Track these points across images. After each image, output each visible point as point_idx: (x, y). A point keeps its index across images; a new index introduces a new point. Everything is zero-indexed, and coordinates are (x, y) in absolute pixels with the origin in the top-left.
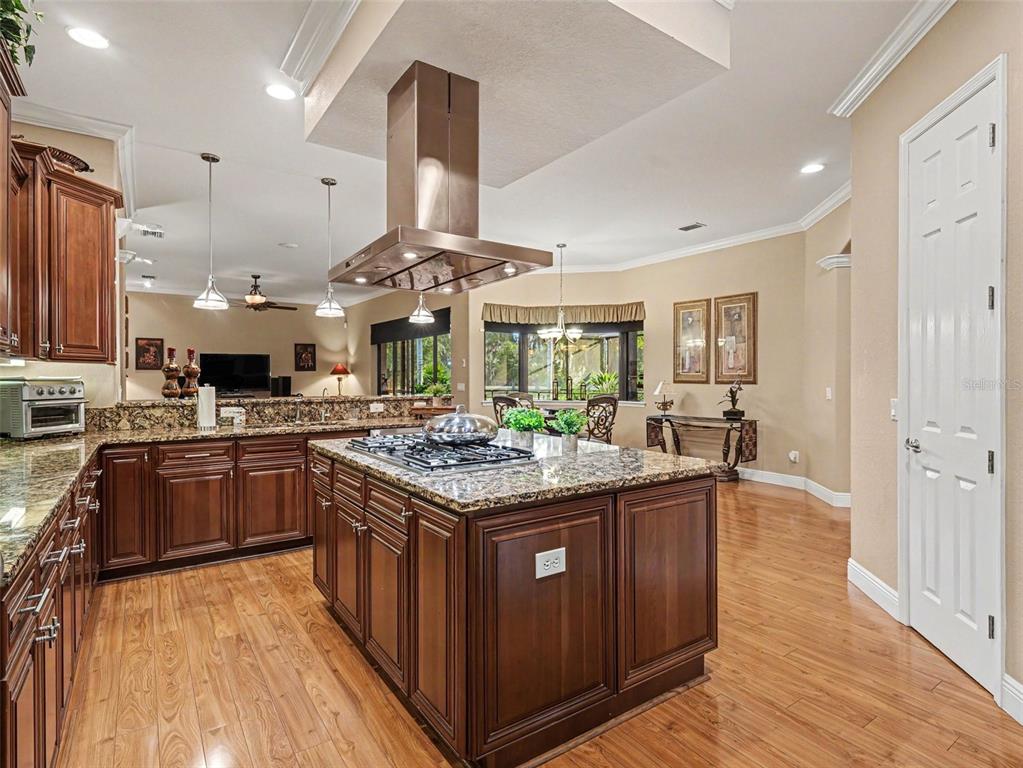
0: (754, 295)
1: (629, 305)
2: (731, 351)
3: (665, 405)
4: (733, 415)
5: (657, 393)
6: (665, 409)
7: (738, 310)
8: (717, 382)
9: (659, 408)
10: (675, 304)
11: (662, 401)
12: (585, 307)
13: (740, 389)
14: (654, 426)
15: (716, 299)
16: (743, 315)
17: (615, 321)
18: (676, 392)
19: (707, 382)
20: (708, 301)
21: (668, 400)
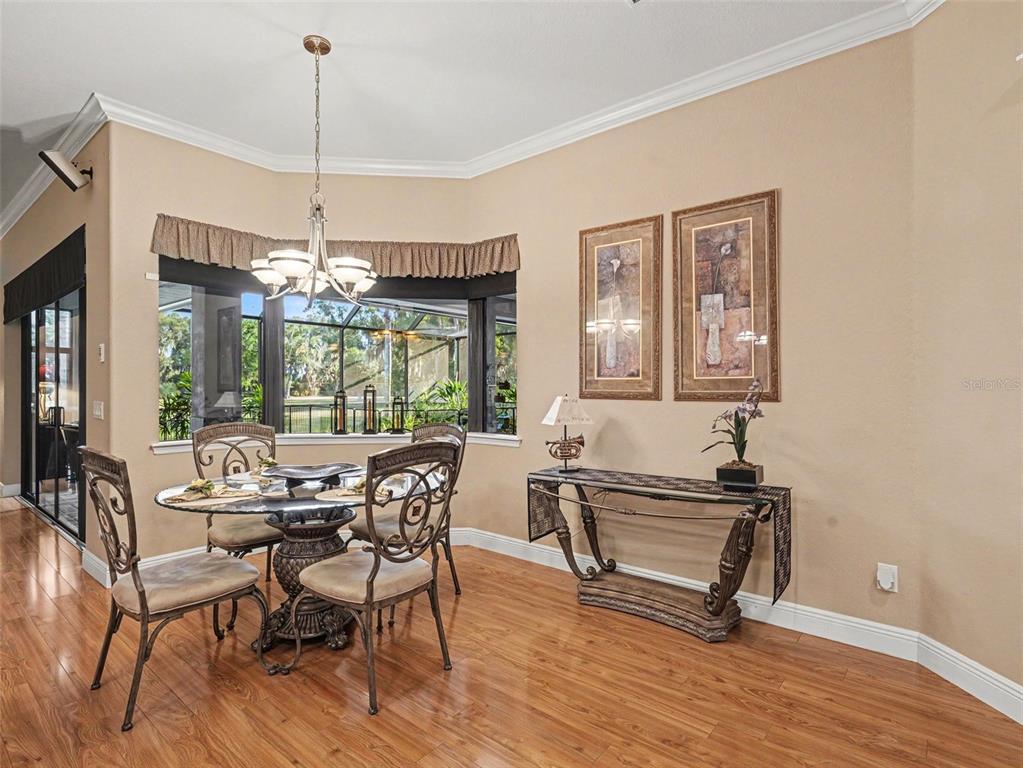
0: (772, 196)
1: (486, 243)
2: (713, 327)
3: (568, 447)
4: (738, 479)
5: (550, 419)
6: (566, 457)
7: (730, 234)
8: (678, 398)
9: (555, 455)
10: (582, 233)
11: (559, 437)
12: (400, 245)
13: (755, 414)
14: (543, 496)
15: (675, 214)
16: (741, 244)
17: (461, 274)
18: (588, 418)
19: (656, 396)
20: (658, 221)
21: (572, 434)
